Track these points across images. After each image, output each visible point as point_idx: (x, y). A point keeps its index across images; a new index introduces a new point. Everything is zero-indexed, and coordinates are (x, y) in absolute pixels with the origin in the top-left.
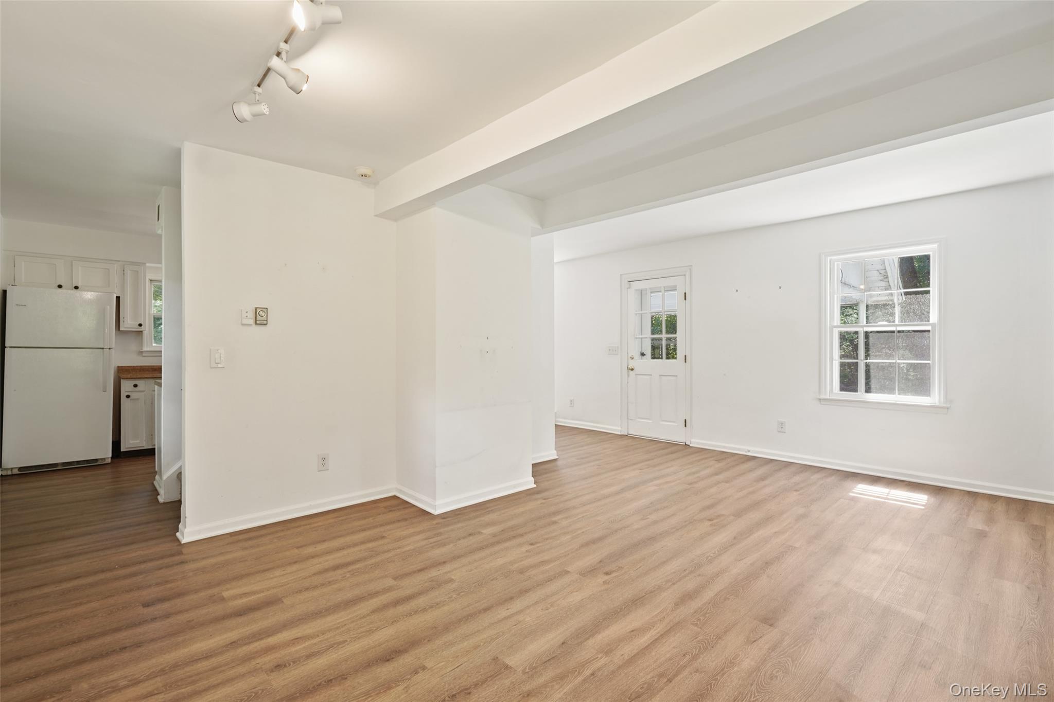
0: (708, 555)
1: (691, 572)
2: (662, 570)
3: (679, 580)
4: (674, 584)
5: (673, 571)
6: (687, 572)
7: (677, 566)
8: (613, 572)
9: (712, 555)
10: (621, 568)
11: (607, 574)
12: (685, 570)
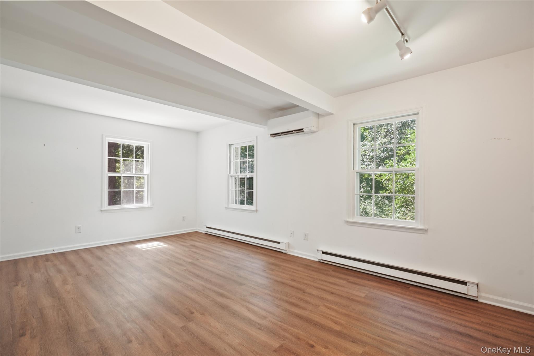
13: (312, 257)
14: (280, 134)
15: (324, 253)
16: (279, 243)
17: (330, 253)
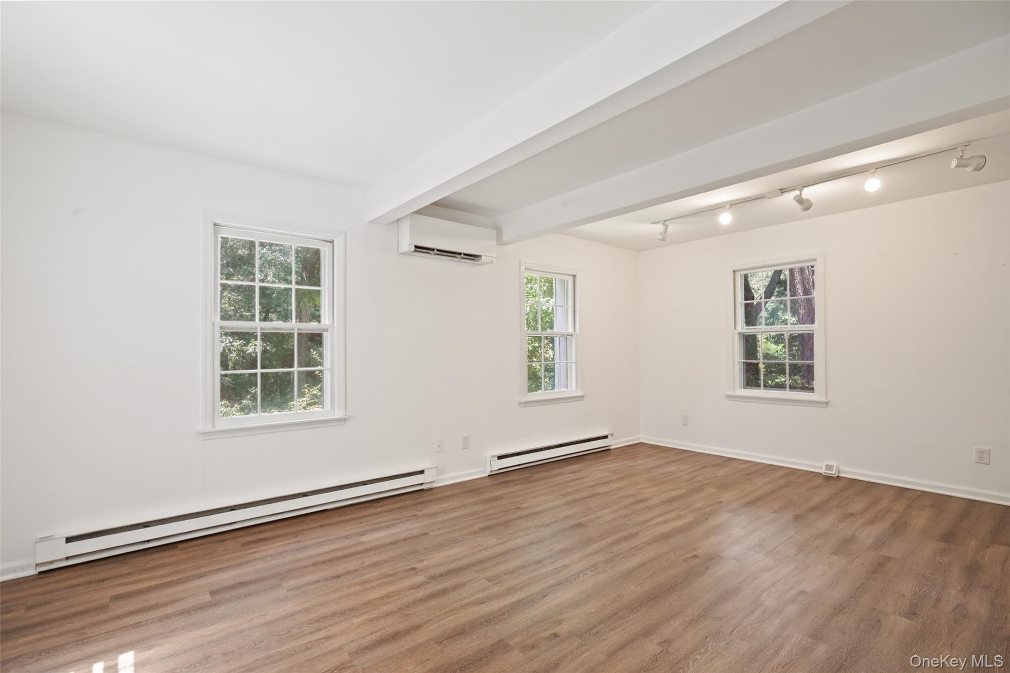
0: (593, 572)
1: (618, 555)
2: (645, 558)
3: (631, 549)
4: (636, 546)
5: (635, 557)
6: (622, 556)
7: (630, 561)
8: (690, 558)
9: (589, 572)
10: (685, 561)
11: (696, 556)
12: (624, 557)
13: (475, 473)
14: (462, 255)
15: (500, 458)
16: (422, 472)
17: (508, 455)
